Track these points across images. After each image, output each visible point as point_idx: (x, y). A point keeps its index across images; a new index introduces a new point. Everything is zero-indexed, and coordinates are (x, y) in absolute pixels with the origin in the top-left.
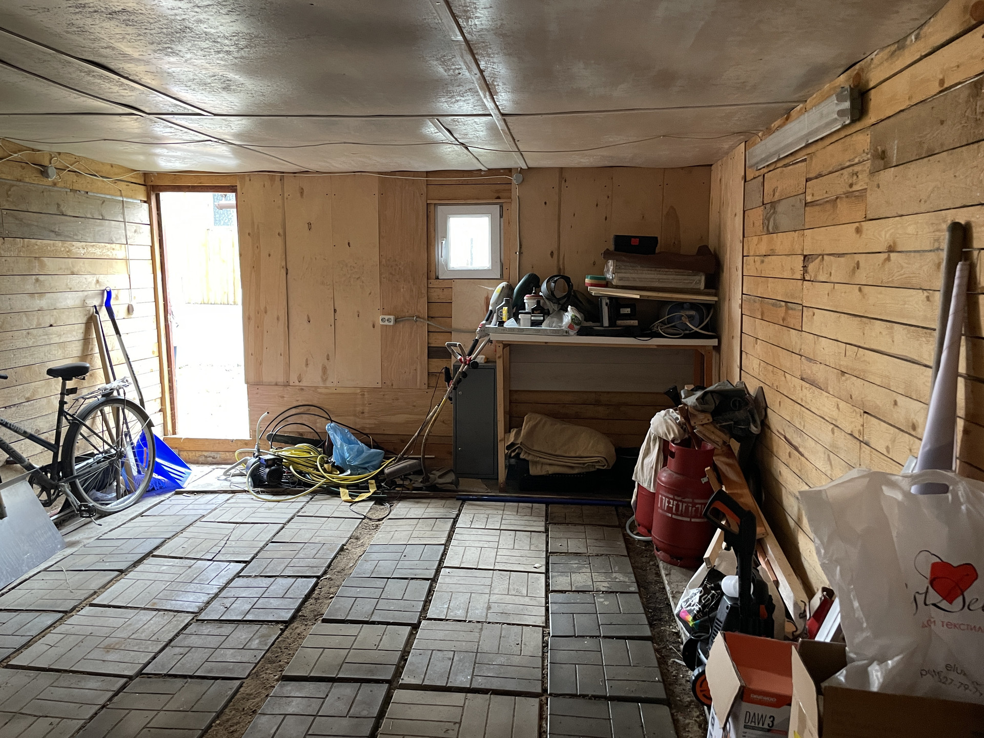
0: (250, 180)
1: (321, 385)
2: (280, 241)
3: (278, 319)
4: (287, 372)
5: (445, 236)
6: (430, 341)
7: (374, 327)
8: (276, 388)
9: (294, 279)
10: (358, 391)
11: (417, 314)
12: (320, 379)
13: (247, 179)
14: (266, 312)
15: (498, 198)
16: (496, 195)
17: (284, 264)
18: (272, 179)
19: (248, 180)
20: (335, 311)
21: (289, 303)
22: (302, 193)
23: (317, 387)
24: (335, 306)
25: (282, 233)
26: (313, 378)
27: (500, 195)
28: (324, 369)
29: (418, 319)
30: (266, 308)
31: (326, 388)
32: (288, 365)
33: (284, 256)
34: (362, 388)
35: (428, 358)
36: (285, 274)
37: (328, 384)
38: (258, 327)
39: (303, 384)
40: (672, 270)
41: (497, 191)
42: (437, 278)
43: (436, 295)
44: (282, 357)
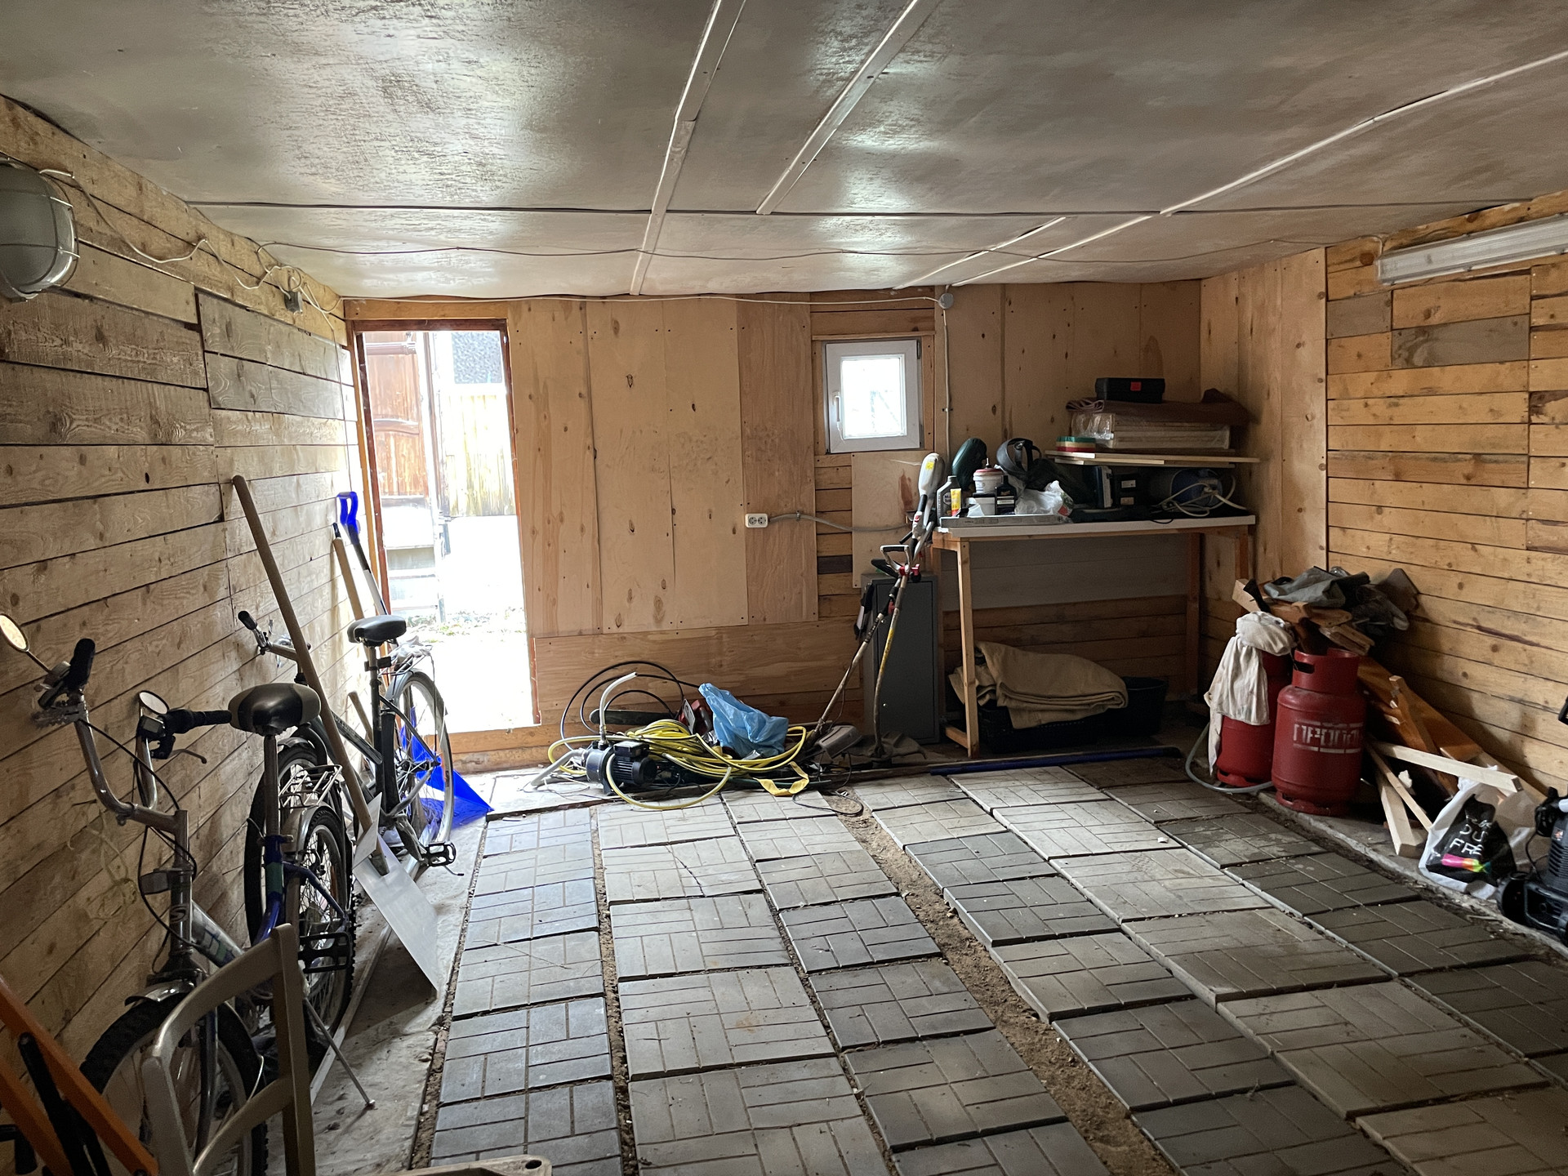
0: (530, 310)
1: (654, 628)
2: (582, 405)
3: (582, 529)
4: (599, 615)
5: (838, 389)
6: (820, 549)
7: (734, 533)
8: (582, 640)
9: (607, 466)
10: (713, 633)
11: (800, 508)
12: (652, 620)
13: (525, 308)
14: (562, 521)
15: (915, 329)
16: (913, 326)
17: (589, 442)
18: (567, 307)
19: (527, 309)
20: (673, 511)
21: (600, 505)
22: (616, 330)
23: (646, 633)
24: (674, 504)
25: (584, 392)
26: (640, 619)
27: (919, 325)
28: (658, 603)
29: (803, 516)
30: (561, 513)
31: (662, 632)
32: (599, 602)
33: (590, 429)
34: (718, 628)
35: (818, 573)
36: (592, 458)
37: (666, 626)
38: (549, 545)
39: (625, 629)
40: (1186, 424)
41: (914, 320)
42: (828, 453)
43: (829, 478)
44: (590, 589)
